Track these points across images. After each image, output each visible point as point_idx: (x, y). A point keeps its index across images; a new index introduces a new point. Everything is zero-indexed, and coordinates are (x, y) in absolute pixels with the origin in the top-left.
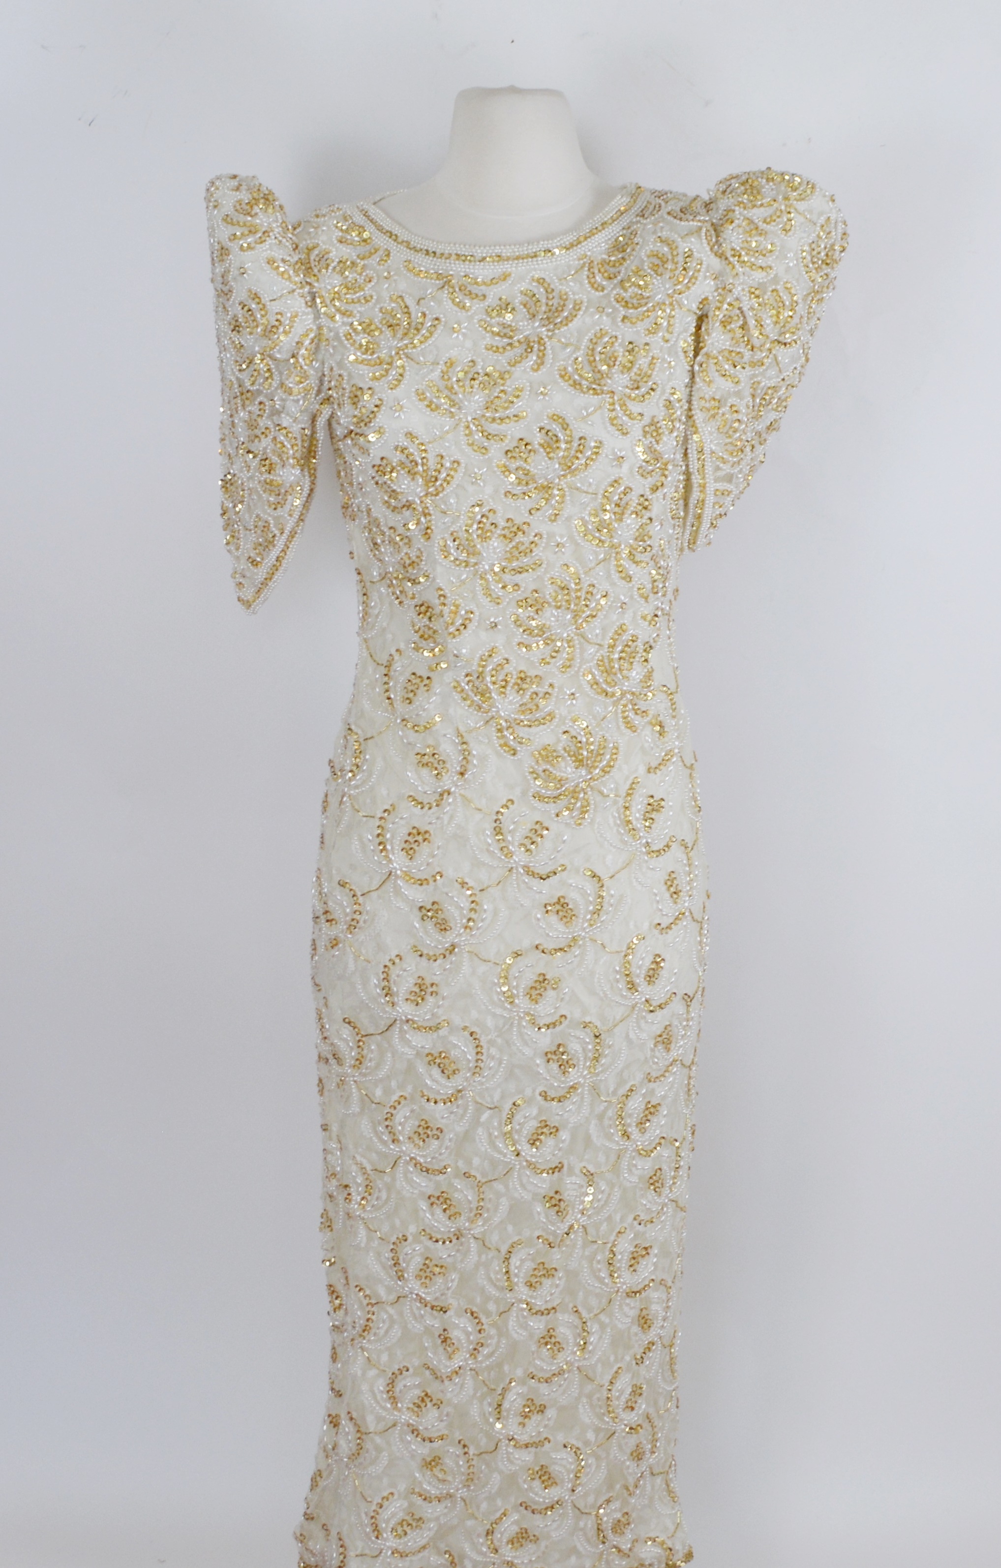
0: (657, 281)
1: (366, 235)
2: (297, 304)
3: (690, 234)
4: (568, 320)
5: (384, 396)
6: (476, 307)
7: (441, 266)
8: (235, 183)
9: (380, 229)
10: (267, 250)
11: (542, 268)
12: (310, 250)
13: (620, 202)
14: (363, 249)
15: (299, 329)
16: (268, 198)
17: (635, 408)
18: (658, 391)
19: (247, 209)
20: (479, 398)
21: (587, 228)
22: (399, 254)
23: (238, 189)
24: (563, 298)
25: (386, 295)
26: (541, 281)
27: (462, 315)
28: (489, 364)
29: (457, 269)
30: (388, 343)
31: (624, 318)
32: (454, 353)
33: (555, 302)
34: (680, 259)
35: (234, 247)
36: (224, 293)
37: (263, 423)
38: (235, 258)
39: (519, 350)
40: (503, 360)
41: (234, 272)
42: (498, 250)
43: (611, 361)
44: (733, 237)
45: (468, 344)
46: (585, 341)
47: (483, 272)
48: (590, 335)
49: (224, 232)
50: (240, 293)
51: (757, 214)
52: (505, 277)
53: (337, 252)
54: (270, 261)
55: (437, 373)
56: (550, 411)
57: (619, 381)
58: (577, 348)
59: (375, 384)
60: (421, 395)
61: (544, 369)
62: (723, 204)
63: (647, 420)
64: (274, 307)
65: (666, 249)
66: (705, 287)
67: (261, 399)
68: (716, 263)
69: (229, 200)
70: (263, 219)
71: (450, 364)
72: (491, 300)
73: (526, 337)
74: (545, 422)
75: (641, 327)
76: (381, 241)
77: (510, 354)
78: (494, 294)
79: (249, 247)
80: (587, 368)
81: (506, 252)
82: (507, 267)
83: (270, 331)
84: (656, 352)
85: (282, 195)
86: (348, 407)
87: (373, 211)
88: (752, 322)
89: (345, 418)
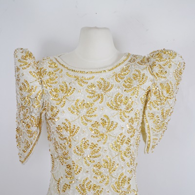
0: (135, 81)
1: (56, 65)
2: (37, 84)
3: (144, 69)
4: (109, 90)
5: (59, 109)
6: (85, 85)
7: (76, 74)
8: (22, 51)
9: (60, 64)
10: (29, 69)
11: (103, 75)
12: (41, 69)
13: (124, 58)
14: (55, 69)
15: (37, 90)
16: (30, 55)
17: (127, 114)
18: (134, 110)
19: (24, 58)
20: (85, 110)
21: (116, 64)
22: (65, 71)
23: (22, 52)
24: (109, 84)
25: (61, 81)
26: (103, 79)
27: (81, 88)
28: (88, 101)
29: (80, 75)
30: (61, 95)
31: (125, 90)
32: (79, 98)
33: (106, 85)
34: (141, 76)
35: (21, 68)
36: (18, 80)
37: (27, 115)
38: (21, 71)
39: (96, 97)
40: (92, 100)
41: (21, 75)
42: (91, 70)
43: (121, 101)
44: (156, 69)
45: (83, 95)
46: (114, 96)
47: (87, 76)
48: (115, 94)
49: (18, 64)
50: (22, 80)
51: (162, 63)
52: (93, 78)
53: (49, 70)
54: (30, 72)
55: (74, 103)
56: (104, 114)
57: (123, 107)
58: (112, 97)
59: (57, 106)
60: (69, 109)
61: (103, 103)
62: (152, 60)
63: (130, 118)
64: (31, 85)
65: (137, 73)
66: (148, 84)
67: (27, 108)
68: (152, 77)
69: (20, 55)
70: (29, 61)
71: (78, 101)
72: (89, 84)
73: (98, 94)
74: (103, 117)
75: (130, 93)
76: (60, 67)
77: (94, 98)
78: (90, 82)
79: (25, 68)
80: (114, 103)
81: (93, 71)
82: (93, 75)
83: (30, 91)
84: (133, 100)
85: (34, 54)
86: (50, 112)
87: (58, 59)
88: (161, 93)
89: (49, 114)
